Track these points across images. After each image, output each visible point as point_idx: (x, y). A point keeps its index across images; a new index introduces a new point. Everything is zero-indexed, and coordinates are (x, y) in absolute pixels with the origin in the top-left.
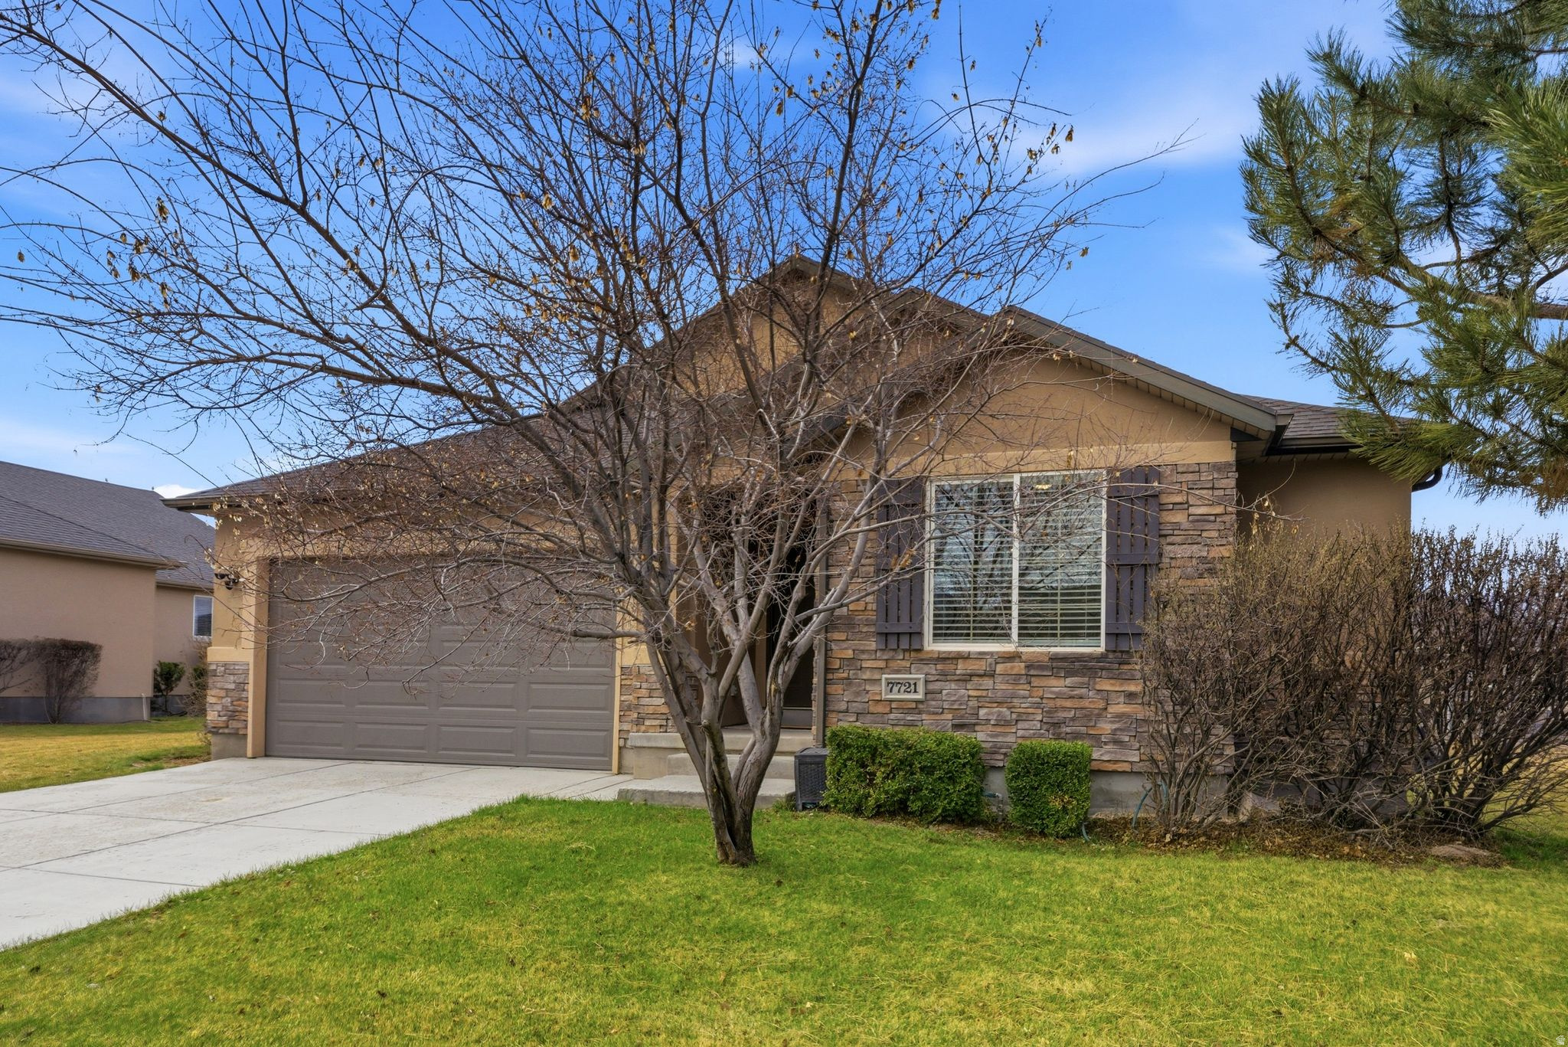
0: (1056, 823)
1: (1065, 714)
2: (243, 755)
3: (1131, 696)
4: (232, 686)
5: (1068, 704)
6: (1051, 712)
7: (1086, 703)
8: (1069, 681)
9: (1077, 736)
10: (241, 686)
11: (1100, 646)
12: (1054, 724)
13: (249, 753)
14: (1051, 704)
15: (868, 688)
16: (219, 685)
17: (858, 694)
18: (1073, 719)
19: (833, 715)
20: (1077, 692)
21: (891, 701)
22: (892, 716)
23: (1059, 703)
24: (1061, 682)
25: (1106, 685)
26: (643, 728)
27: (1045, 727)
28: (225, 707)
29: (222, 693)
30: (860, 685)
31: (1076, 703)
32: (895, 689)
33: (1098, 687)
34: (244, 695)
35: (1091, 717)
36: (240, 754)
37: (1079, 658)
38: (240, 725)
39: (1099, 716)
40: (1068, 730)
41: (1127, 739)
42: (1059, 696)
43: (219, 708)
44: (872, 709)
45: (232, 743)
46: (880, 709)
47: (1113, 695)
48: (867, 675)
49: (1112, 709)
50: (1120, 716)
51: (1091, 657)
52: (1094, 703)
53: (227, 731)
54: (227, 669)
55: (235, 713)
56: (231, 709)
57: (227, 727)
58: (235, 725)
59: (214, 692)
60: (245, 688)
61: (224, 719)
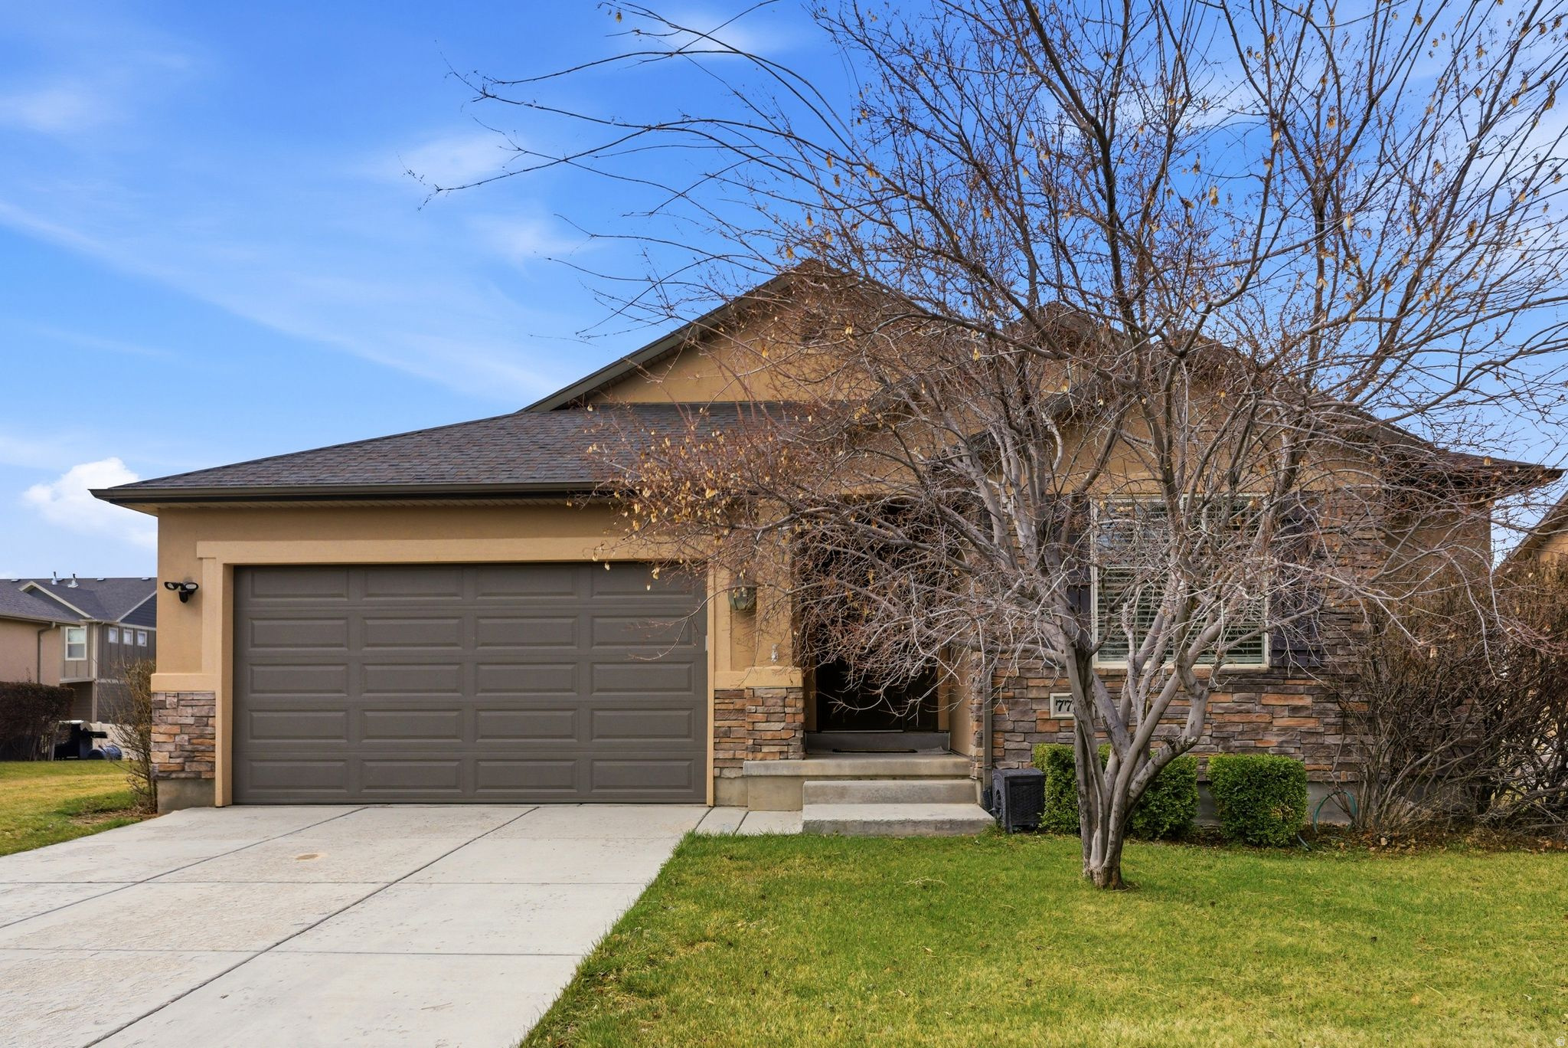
0: (1276, 832)
1: (1233, 729)
2: (211, 804)
3: (1295, 710)
4: (191, 721)
5: (1236, 718)
6: (1220, 727)
7: (1253, 717)
8: (1236, 697)
9: (1245, 749)
10: (203, 721)
11: (1265, 663)
12: (1223, 739)
13: (219, 801)
14: (1220, 719)
15: (1035, 707)
16: (170, 720)
17: (1025, 713)
18: (1241, 733)
19: (1000, 735)
20: (1245, 707)
21: (1060, 719)
22: (1061, 735)
23: (1227, 718)
24: (1229, 698)
25: (1271, 700)
26: (760, 755)
27: (1215, 741)
28: (180, 747)
29: (176, 729)
30: (1026, 704)
31: (1245, 718)
32: (1064, 707)
33: (1264, 702)
34: (209, 730)
35: (1258, 730)
36: (207, 803)
37: (1246, 674)
38: (203, 768)
39: (1266, 729)
40: (1237, 743)
41: (1292, 751)
42: (1227, 711)
43: (171, 748)
44: (1040, 728)
45: (190, 791)
46: (1048, 727)
47: (1278, 709)
48: (1034, 694)
49: (1278, 722)
50: (1284, 730)
51: (1257, 673)
52: (1259, 717)
53: (183, 775)
54: (182, 699)
55: (195, 753)
56: (189, 748)
57: (183, 770)
58: (195, 767)
59: (163, 728)
60: (211, 721)
61: (178, 760)
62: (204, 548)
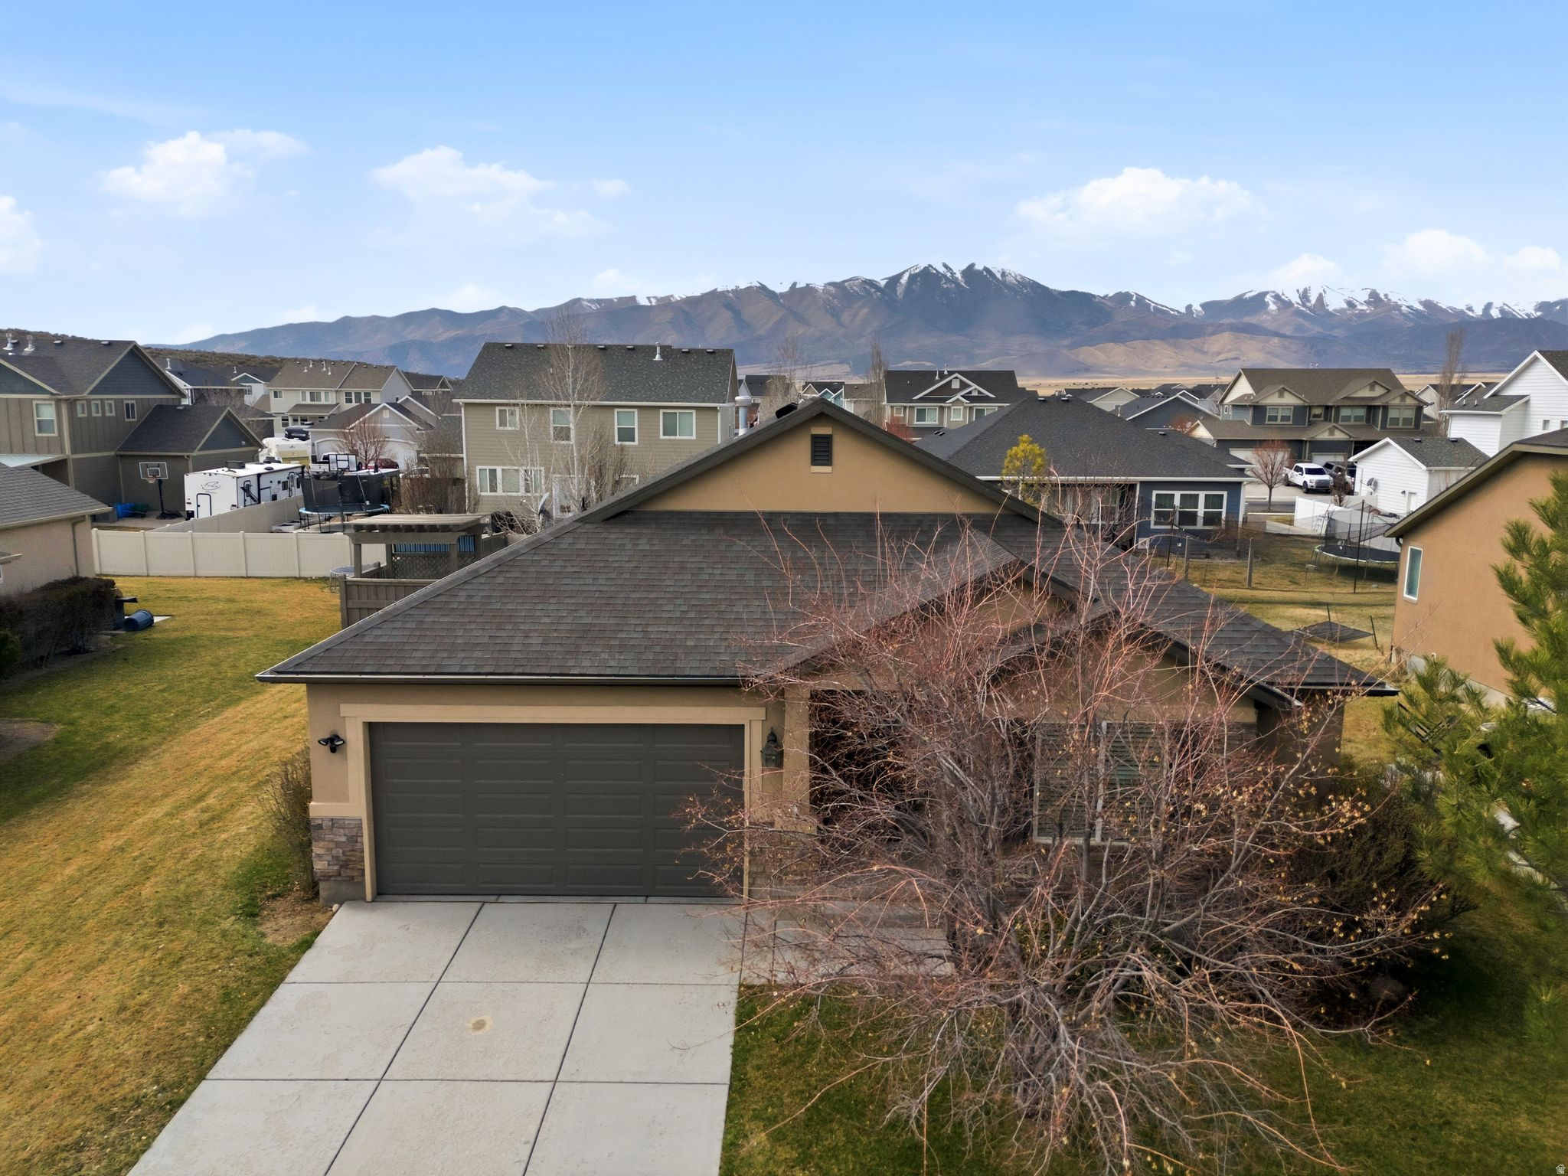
2: (363, 900)
4: (343, 839)
10: (354, 839)
13: (368, 898)
16: (326, 838)
28: (336, 858)
29: (332, 845)
34: (358, 846)
36: (359, 900)
38: (355, 874)
43: (329, 858)
45: (346, 889)
53: (339, 878)
54: (334, 823)
55: (348, 864)
56: (344, 858)
57: (340, 875)
58: (349, 873)
59: (322, 844)
60: (359, 839)
61: (336, 868)
62: (346, 709)
